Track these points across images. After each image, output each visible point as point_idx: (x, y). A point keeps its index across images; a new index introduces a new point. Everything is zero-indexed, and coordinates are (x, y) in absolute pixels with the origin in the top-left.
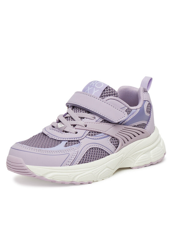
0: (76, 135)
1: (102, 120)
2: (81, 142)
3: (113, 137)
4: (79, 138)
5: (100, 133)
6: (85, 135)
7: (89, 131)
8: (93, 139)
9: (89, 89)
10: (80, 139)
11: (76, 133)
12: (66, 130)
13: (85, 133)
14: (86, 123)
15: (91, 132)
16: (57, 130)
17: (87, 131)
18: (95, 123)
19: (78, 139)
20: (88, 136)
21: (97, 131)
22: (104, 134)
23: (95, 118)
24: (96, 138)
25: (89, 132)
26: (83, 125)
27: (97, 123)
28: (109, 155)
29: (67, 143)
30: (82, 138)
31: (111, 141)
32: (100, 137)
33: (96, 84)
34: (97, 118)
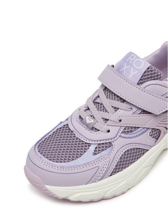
0: (109, 136)
1: (140, 111)
2: (113, 144)
3: (153, 129)
4: (111, 139)
5: (138, 128)
6: (119, 134)
7: (124, 127)
8: (129, 138)
9: (125, 67)
10: (113, 140)
11: (109, 131)
12: (95, 126)
13: (120, 131)
14: (121, 118)
15: (127, 128)
16: (85, 126)
17: (122, 127)
18: (131, 116)
19: (110, 141)
20: (123, 135)
21: (134, 126)
22: (142, 128)
23: (132, 109)
24: (133, 136)
25: (125, 129)
26: (118, 121)
27: (134, 116)
28: (148, 150)
29: (96, 148)
30: (116, 138)
31: (151, 134)
32: (137, 134)
33: (135, 61)
34: (134, 109)
